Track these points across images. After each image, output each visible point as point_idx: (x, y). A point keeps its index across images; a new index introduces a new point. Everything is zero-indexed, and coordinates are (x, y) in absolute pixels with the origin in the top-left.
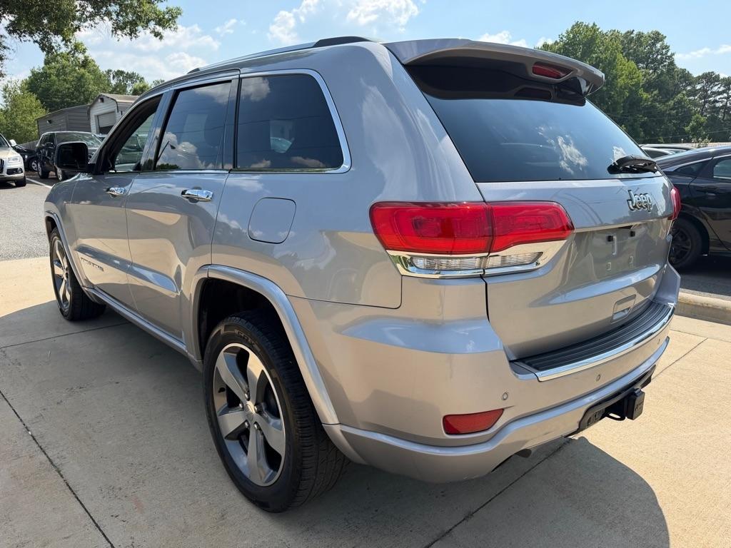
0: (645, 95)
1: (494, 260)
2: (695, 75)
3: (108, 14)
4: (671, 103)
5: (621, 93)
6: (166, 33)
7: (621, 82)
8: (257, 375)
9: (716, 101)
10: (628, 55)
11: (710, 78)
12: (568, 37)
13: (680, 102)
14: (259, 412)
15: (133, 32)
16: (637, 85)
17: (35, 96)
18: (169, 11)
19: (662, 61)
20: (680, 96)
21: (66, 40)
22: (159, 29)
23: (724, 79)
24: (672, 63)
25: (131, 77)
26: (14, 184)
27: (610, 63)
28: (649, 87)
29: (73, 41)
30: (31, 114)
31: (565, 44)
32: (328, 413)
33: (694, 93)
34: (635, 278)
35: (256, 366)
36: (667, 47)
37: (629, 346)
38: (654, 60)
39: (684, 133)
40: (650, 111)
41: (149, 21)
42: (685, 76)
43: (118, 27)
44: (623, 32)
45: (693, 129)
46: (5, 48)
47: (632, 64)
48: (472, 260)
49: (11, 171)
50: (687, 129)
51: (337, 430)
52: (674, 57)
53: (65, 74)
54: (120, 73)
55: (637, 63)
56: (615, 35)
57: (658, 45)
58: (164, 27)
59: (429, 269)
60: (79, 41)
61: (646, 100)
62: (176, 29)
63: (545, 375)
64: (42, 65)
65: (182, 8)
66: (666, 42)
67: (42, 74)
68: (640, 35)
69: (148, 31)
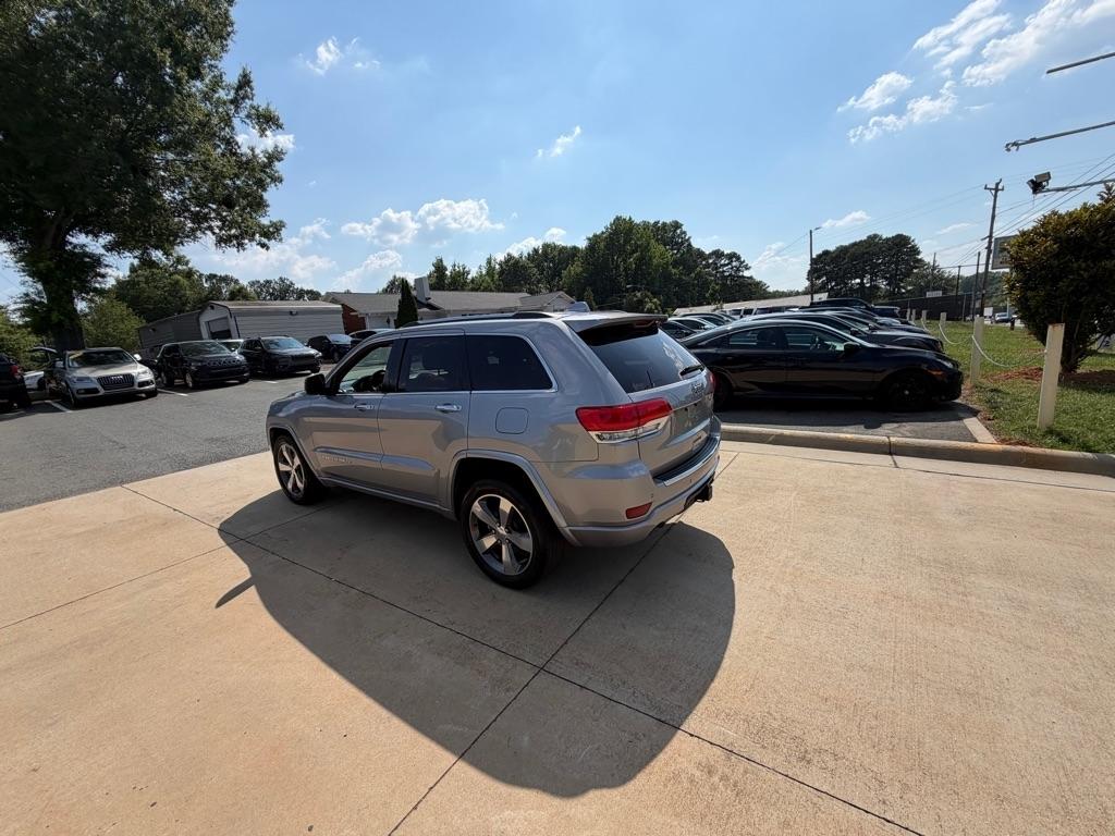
0: (674, 271)
1: (640, 430)
2: (707, 253)
3: (210, 228)
4: (693, 275)
5: (656, 270)
6: (272, 243)
7: (655, 261)
8: (508, 511)
9: (724, 271)
10: (657, 240)
11: (718, 254)
12: (611, 229)
13: (699, 274)
14: (509, 532)
15: (240, 246)
16: (667, 263)
17: (125, 304)
18: (273, 224)
19: (682, 243)
20: (698, 269)
21: (167, 254)
22: (264, 240)
23: (728, 255)
24: (690, 245)
25: (226, 279)
26: (143, 395)
27: (646, 247)
28: (676, 264)
29: (175, 255)
30: (123, 323)
31: (611, 234)
32: (560, 522)
33: (708, 266)
34: (703, 426)
35: (506, 505)
36: (685, 233)
37: (700, 465)
38: (677, 243)
39: (705, 298)
40: (679, 283)
41: (254, 234)
42: (700, 254)
43: (222, 241)
44: (652, 222)
45: (712, 295)
46: (107, 266)
47: (662, 247)
48: (630, 432)
49: (143, 384)
50: (707, 295)
51: (567, 529)
52: (691, 240)
53: (154, 280)
54: (211, 277)
55: (665, 246)
56: (646, 225)
57: (678, 231)
58: (269, 239)
59: (610, 439)
60: (182, 254)
61: (675, 274)
62: (281, 240)
63: (668, 483)
64: (128, 273)
65: (285, 221)
66: (684, 228)
67: (128, 281)
68: (664, 224)
69: (254, 243)
